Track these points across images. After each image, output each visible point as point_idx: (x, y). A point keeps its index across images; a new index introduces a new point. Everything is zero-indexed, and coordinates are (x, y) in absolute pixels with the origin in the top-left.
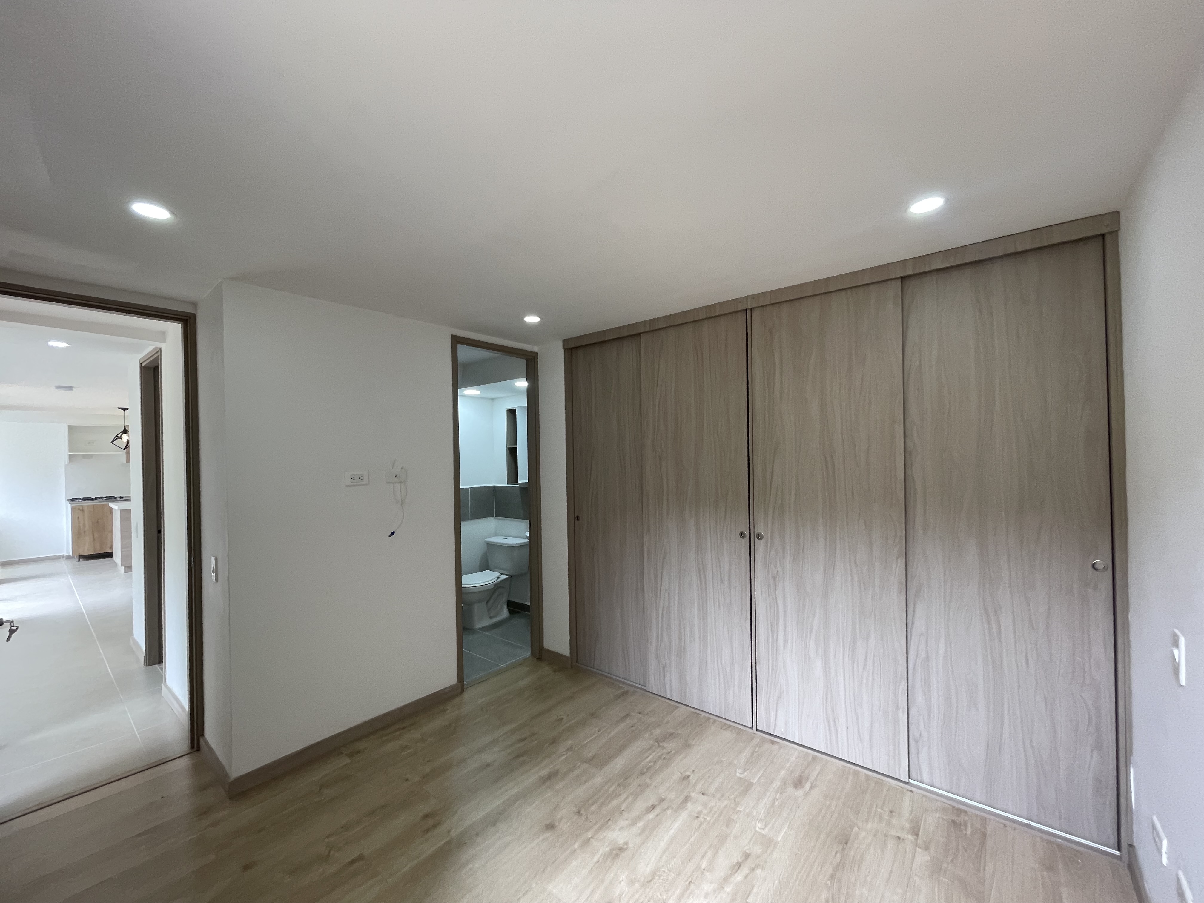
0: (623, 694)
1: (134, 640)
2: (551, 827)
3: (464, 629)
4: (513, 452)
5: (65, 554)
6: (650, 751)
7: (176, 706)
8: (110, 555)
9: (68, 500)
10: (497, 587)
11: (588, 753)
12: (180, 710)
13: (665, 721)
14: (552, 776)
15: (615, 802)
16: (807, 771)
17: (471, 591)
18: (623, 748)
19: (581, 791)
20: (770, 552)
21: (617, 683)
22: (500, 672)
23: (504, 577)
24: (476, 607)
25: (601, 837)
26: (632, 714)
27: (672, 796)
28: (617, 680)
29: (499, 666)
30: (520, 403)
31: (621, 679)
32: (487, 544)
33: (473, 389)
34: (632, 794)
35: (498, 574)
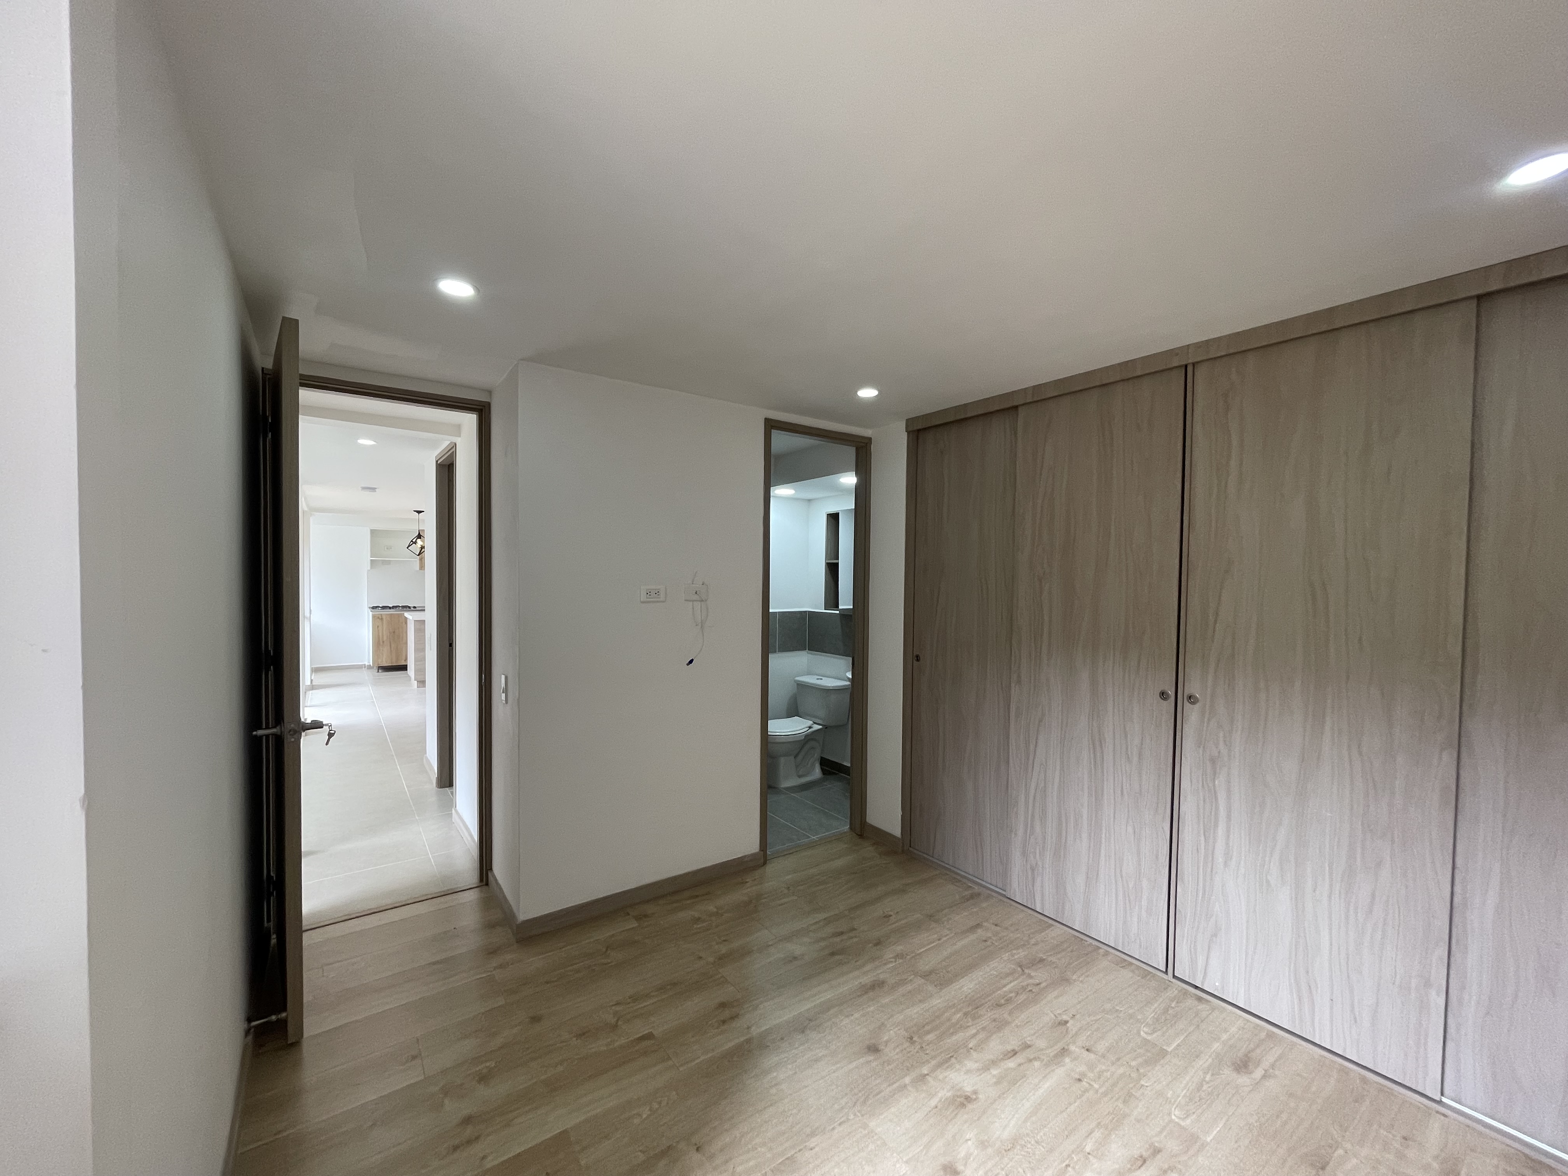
0: (973, 896)
1: (427, 759)
2: (873, 1049)
3: (770, 787)
4: (833, 569)
5: (367, 664)
6: (1010, 978)
7: (466, 834)
8: (404, 668)
9: (369, 608)
10: (810, 738)
11: (924, 965)
12: (469, 839)
13: (1033, 941)
14: (877, 986)
15: (960, 1036)
16: (1258, 1051)
17: (778, 741)
18: (971, 967)
19: (915, 1012)
20: (1208, 723)
21: (964, 880)
22: (811, 846)
23: (817, 727)
24: (782, 760)
25: (941, 1077)
26: (985, 924)
27: (1041, 1043)
28: (965, 877)
29: (809, 837)
30: (846, 505)
31: (970, 877)
32: (798, 684)
33: (787, 488)
34: (984, 1029)
35: (810, 723)
